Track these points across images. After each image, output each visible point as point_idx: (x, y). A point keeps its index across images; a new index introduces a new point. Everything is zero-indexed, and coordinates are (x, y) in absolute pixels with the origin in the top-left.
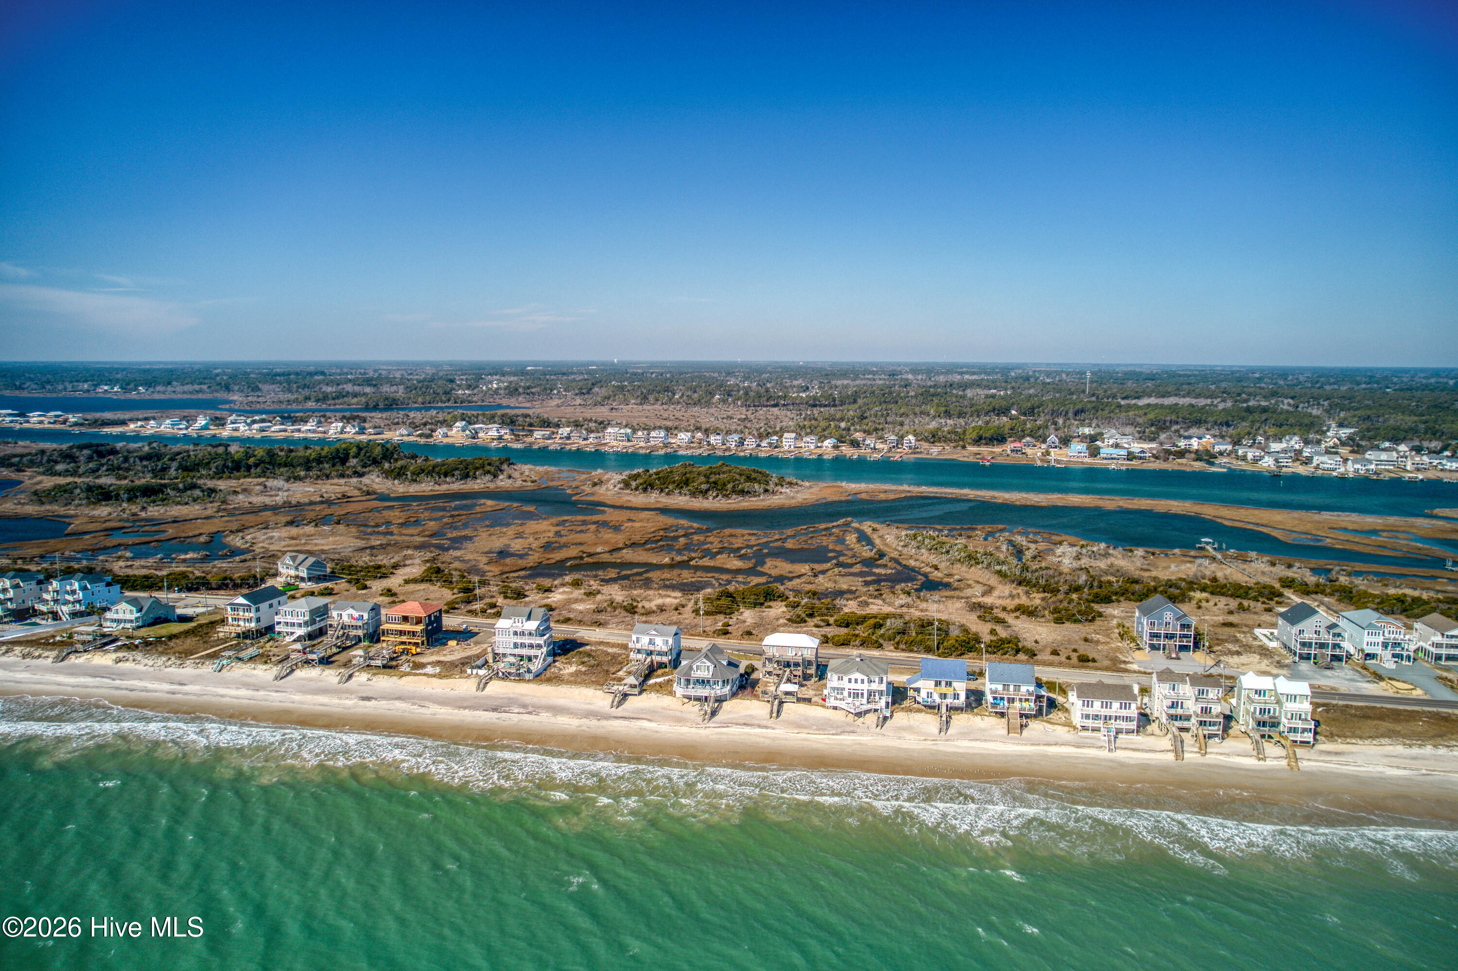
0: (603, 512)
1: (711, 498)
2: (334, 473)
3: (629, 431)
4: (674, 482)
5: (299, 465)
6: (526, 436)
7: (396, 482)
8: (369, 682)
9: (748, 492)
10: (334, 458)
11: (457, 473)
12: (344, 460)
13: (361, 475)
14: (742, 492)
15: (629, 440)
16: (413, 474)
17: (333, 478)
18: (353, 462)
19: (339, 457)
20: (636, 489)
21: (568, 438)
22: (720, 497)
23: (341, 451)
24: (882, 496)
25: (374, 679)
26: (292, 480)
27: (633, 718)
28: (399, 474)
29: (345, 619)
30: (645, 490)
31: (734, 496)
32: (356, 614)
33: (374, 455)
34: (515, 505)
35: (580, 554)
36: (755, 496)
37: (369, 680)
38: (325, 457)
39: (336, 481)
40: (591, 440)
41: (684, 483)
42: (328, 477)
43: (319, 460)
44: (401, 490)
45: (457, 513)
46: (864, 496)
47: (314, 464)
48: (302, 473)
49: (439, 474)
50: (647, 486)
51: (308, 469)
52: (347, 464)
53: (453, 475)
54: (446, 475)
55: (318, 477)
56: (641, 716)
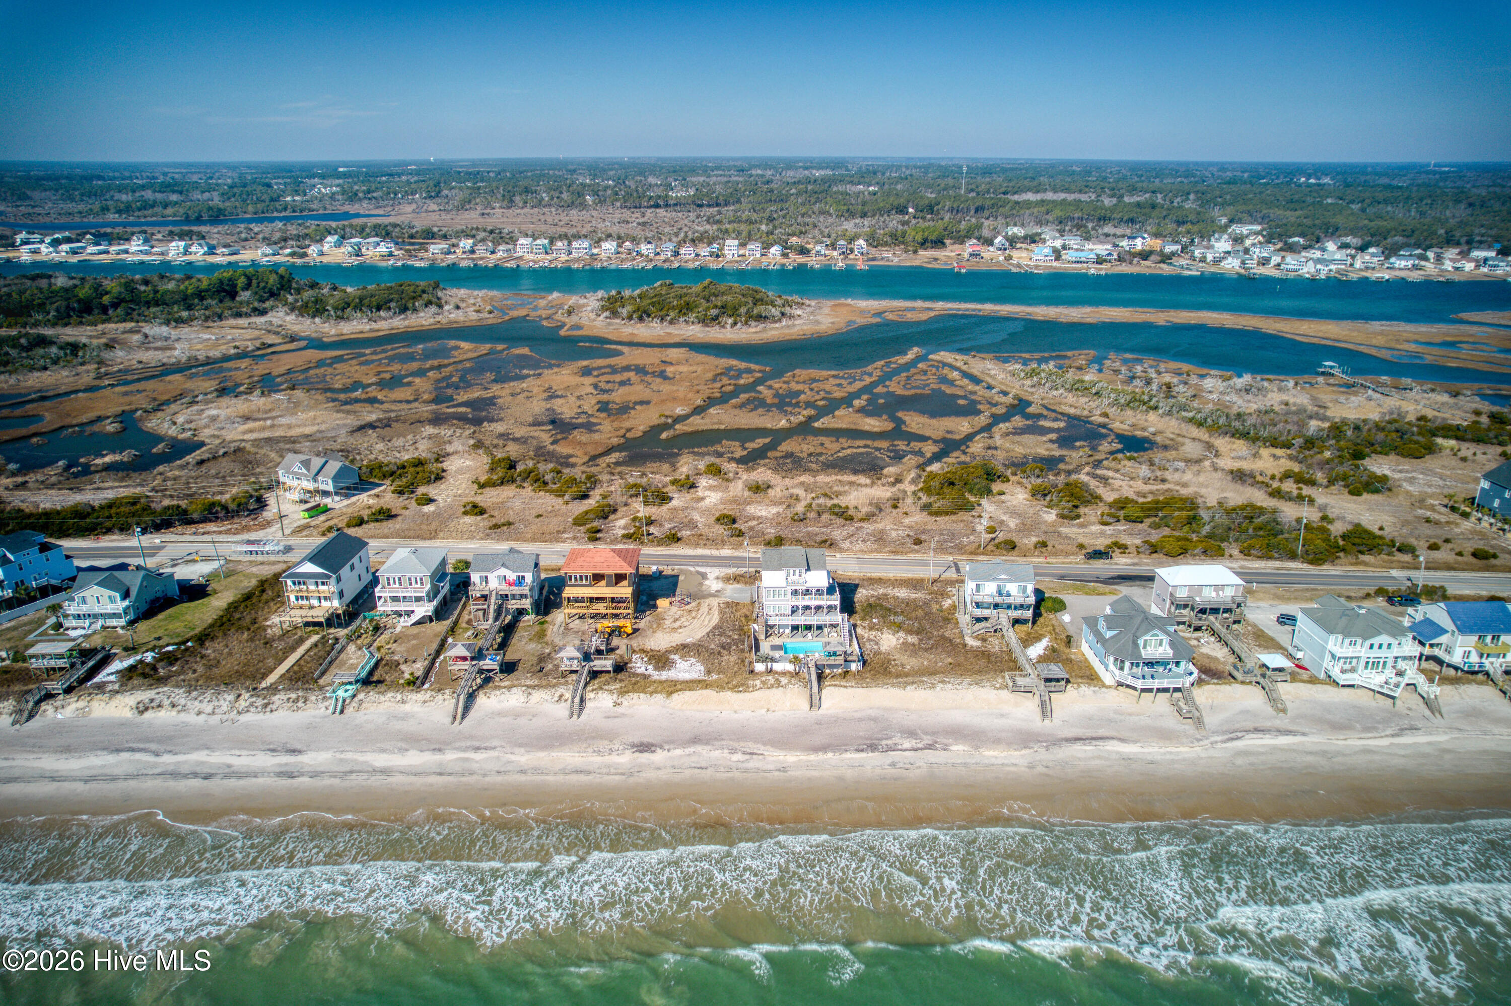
0: (619, 353)
1: (728, 326)
2: (227, 313)
3: (546, 242)
4: (673, 308)
5: (175, 303)
6: (419, 250)
7: (317, 320)
8: (619, 710)
9: (766, 318)
10: (218, 291)
11: (392, 305)
12: (232, 294)
13: (263, 312)
14: (760, 318)
15: (547, 253)
16: (336, 309)
17: (227, 318)
18: (245, 296)
19: (225, 291)
20: (630, 318)
21: (473, 252)
22: (739, 325)
23: (226, 282)
24: (910, 316)
25: (625, 703)
26: (174, 324)
27: (1093, 739)
28: (316, 309)
29: (494, 583)
30: (641, 319)
31: (753, 323)
32: (512, 576)
33: (269, 286)
34: (500, 347)
35: (663, 420)
36: (776, 322)
37: (616, 704)
38: (207, 291)
39: (232, 322)
40: (501, 253)
41: (686, 308)
42: (220, 317)
43: (200, 295)
44: (333, 332)
45: (436, 363)
46: (890, 316)
47: (196, 301)
48: (185, 314)
49: (370, 307)
50: (642, 315)
51: (189, 308)
52: (238, 299)
53: (389, 309)
54: (379, 309)
55: (207, 319)
56: (1101, 732)
